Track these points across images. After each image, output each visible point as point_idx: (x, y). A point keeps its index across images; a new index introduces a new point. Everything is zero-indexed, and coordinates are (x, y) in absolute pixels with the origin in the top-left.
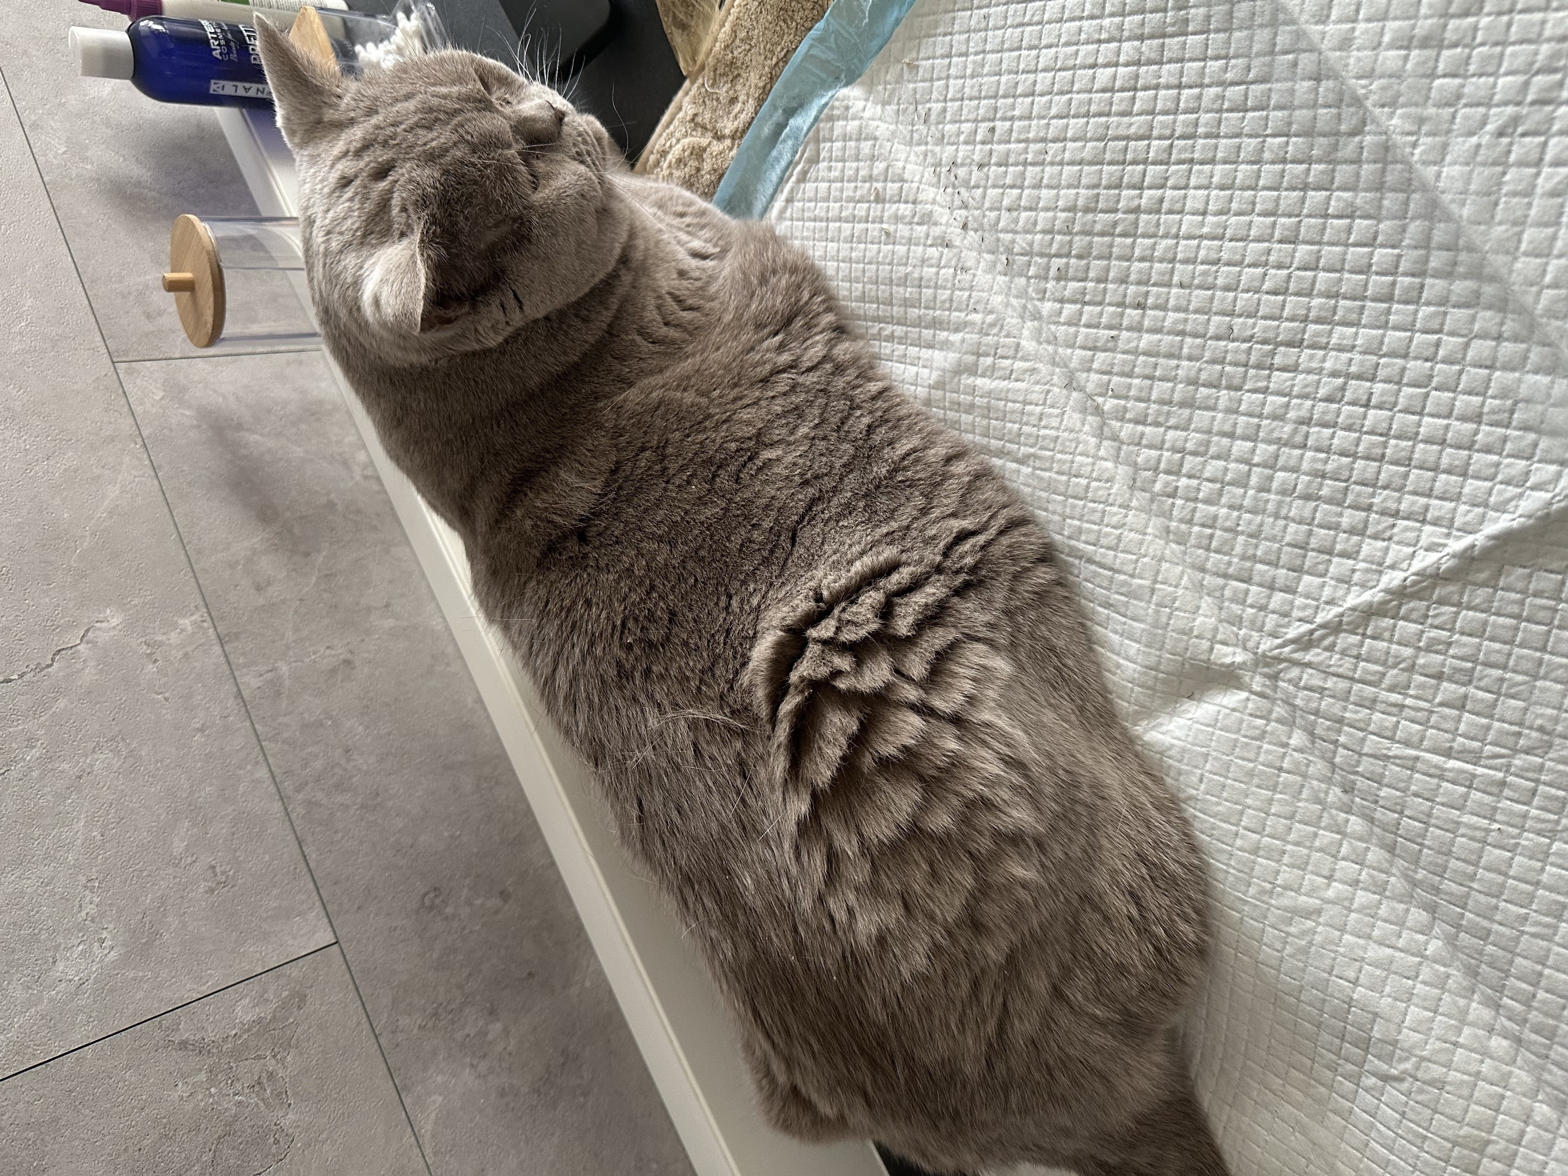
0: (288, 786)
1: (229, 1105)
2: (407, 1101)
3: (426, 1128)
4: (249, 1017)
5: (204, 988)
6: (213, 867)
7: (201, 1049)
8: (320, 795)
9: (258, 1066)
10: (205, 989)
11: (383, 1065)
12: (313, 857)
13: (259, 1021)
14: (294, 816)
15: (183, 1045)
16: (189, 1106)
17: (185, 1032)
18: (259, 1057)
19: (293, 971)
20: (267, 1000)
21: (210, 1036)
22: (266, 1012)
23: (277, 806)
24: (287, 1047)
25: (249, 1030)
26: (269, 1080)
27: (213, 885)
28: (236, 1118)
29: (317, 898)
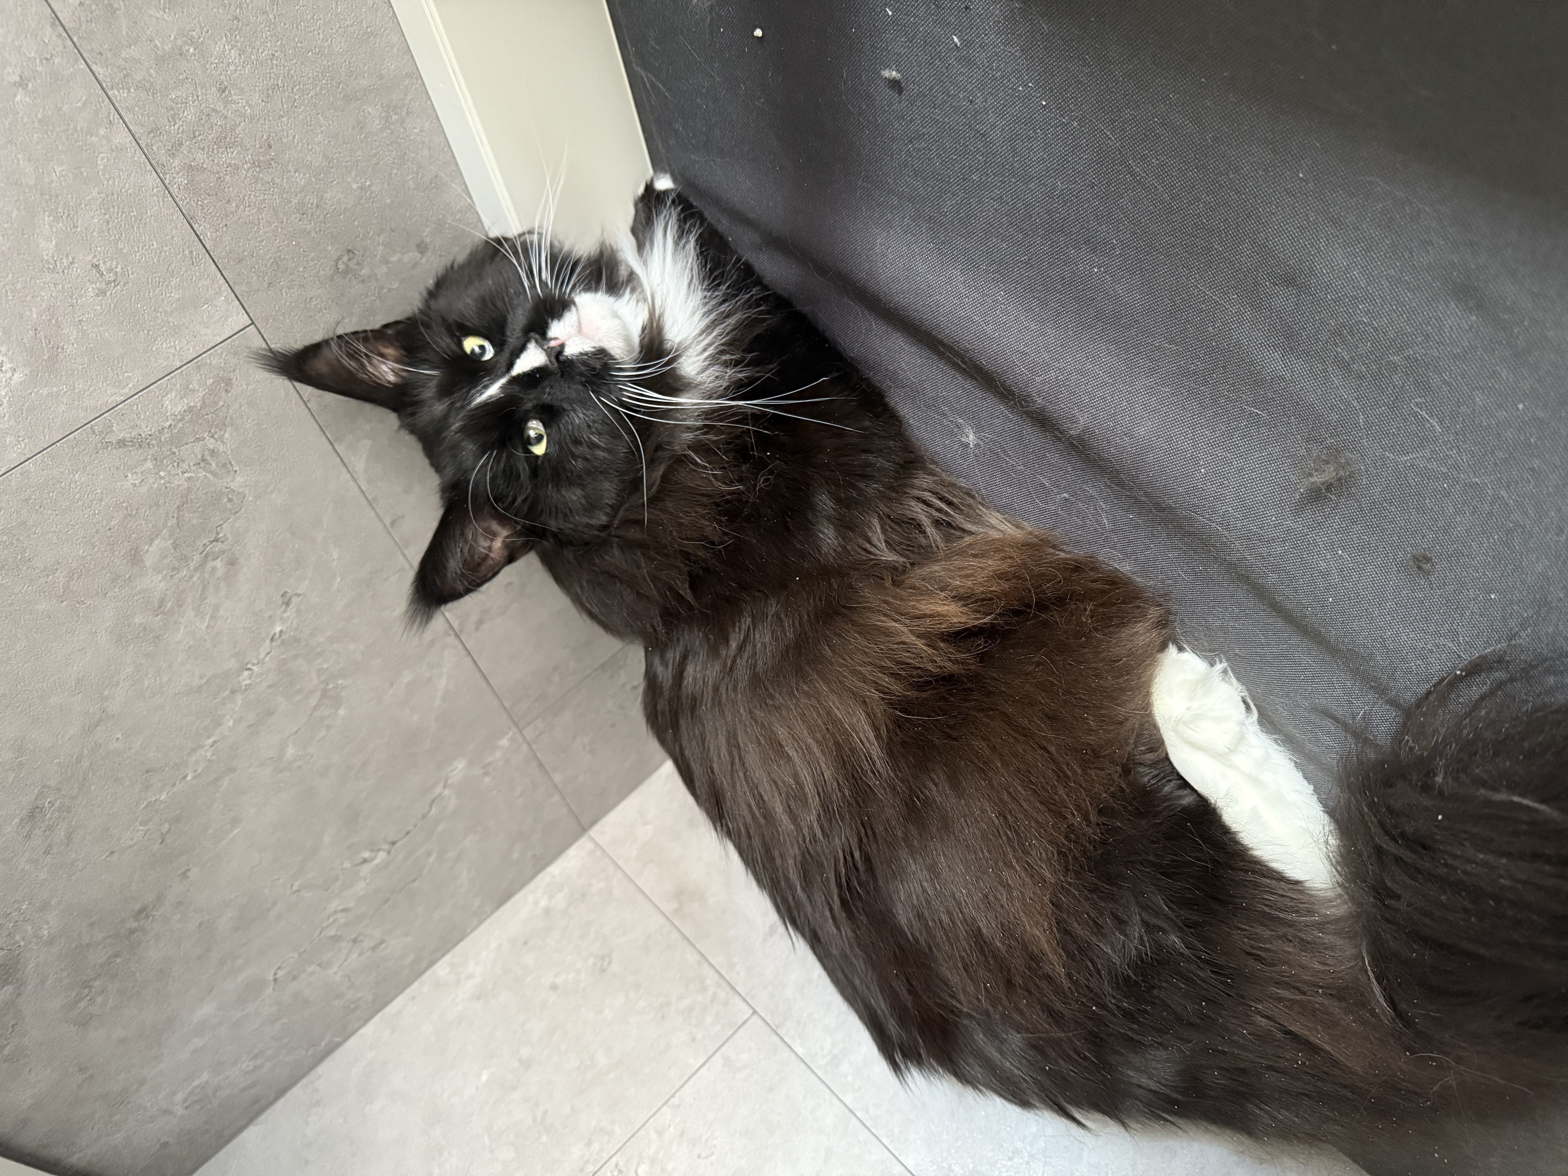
0: (160, 152)
1: (180, 481)
2: (341, 449)
3: (360, 466)
4: (180, 408)
5: (126, 390)
6: (97, 266)
7: (140, 443)
8: (200, 157)
9: (198, 448)
11: (316, 425)
12: (209, 236)
13: (190, 409)
14: (174, 189)
15: (122, 443)
16: (143, 490)
17: (120, 432)
18: (198, 440)
19: (213, 358)
20: (193, 391)
21: (145, 431)
22: (195, 401)
23: (151, 179)
24: (223, 426)
25: (182, 420)
26: (212, 456)
27: (104, 286)
28: (189, 490)
29: (222, 281)
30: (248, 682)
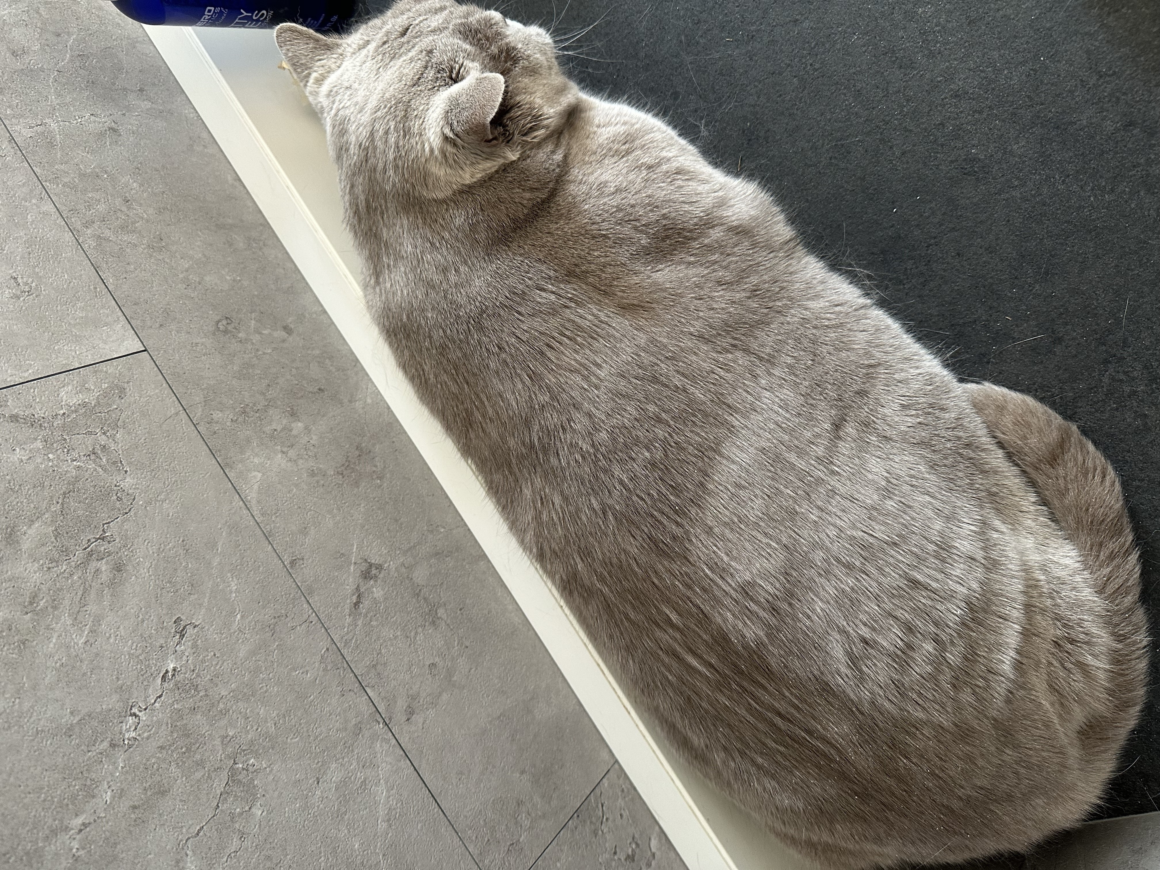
0: (76, 222)
1: (69, 468)
2: (231, 475)
3: (252, 496)
4: (74, 401)
5: (26, 375)
6: (15, 279)
7: (33, 422)
8: (107, 233)
9: (89, 441)
11: (205, 447)
12: (110, 281)
13: (85, 405)
14: (86, 247)
15: (14, 418)
16: (30, 467)
17: (14, 408)
18: (90, 433)
19: (109, 368)
20: (87, 391)
21: (39, 413)
22: (91, 398)
23: (68, 236)
24: (115, 426)
25: (75, 411)
26: (102, 451)
27: (19, 293)
28: (77, 479)
29: (120, 313)
30: (133, 734)
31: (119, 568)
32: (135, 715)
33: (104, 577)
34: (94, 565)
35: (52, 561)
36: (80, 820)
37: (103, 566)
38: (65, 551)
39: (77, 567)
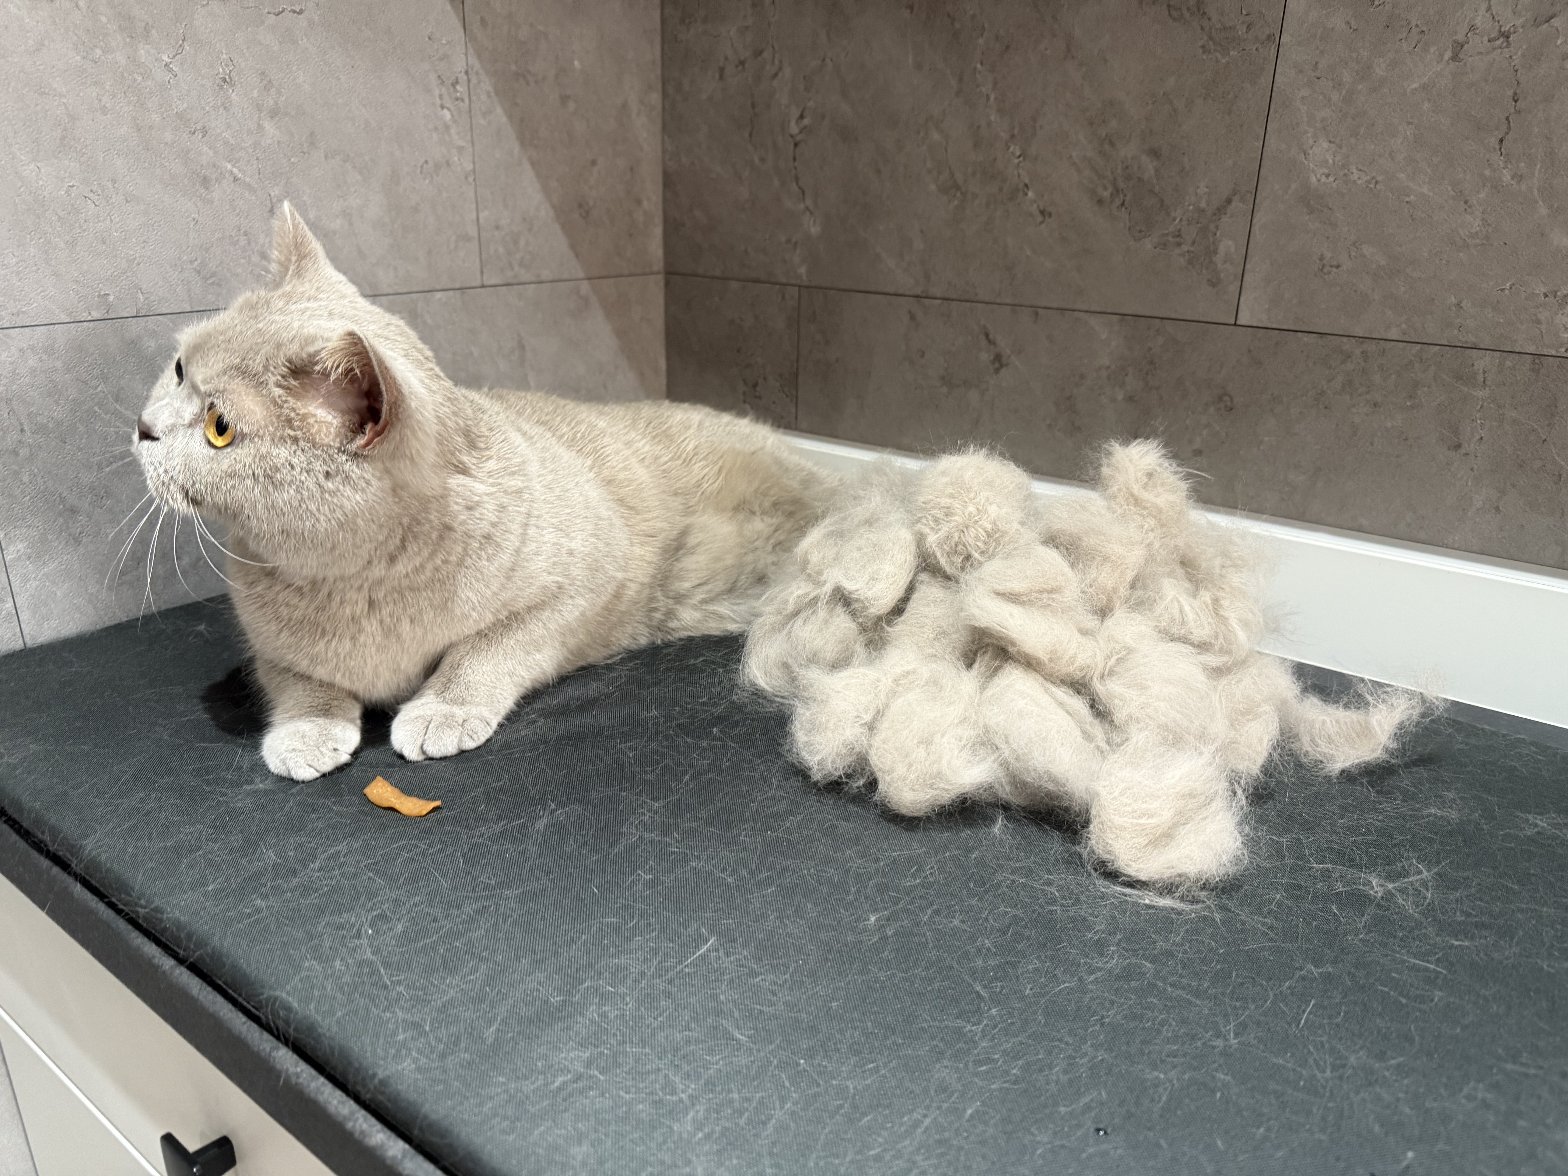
0: (1370, 347)
1: (1178, 213)
2: (1115, 317)
3: (1093, 321)
4: (1222, 248)
6: (1338, 267)
7: (1220, 211)
8: (1350, 366)
9: (1189, 239)
10: (1256, 228)
11: (1143, 314)
12: (1306, 338)
13: (1215, 252)
14: (1345, 339)
15: (1229, 201)
16: (1191, 190)
17: (1236, 204)
18: (1194, 243)
19: (1234, 288)
20: (1225, 262)
21: (1225, 219)
22: (1218, 259)
23: (1360, 332)
24: (1190, 262)
25: (1214, 243)
26: (1177, 242)
27: (1325, 262)
28: (1168, 214)
29: (1274, 326)
30: (1011, 149)
31: (1100, 202)
32: (1019, 157)
33: (1100, 190)
34: (1110, 189)
35: (1127, 167)
36: (992, 98)
37: (1106, 194)
38: (1128, 178)
39: (1115, 179)
